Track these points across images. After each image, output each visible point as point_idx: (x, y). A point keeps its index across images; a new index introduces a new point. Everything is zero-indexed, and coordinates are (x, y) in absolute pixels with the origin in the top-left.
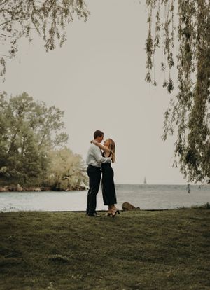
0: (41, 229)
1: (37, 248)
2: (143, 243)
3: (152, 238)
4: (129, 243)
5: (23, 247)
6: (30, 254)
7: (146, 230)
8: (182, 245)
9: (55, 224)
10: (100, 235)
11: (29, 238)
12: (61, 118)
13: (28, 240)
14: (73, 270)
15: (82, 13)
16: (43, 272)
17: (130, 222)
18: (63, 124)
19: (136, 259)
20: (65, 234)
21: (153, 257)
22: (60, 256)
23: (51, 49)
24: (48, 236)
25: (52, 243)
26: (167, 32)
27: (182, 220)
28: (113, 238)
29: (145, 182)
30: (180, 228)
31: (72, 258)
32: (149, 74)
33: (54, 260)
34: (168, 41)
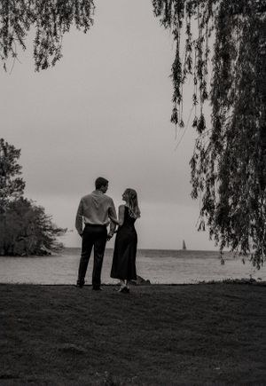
0: (38, 309)
1: (38, 333)
2: (173, 329)
3: (184, 323)
4: (156, 329)
5: (21, 332)
6: (32, 342)
7: (174, 311)
8: (225, 332)
9: (56, 302)
10: (116, 318)
11: (27, 321)
12: (15, 159)
13: (25, 323)
14: (94, 365)
15: (82, 21)
16: (55, 367)
17: (151, 300)
18: (18, 167)
19: (170, 350)
20: (70, 315)
21: (192, 349)
22: (73, 345)
23: (43, 68)
24: (50, 318)
25: (57, 327)
26: (201, 53)
27: (218, 299)
28: (134, 322)
29: (184, 247)
30: (217, 309)
31: (88, 348)
32: (175, 109)
33: (65, 351)
34: (201, 64)
